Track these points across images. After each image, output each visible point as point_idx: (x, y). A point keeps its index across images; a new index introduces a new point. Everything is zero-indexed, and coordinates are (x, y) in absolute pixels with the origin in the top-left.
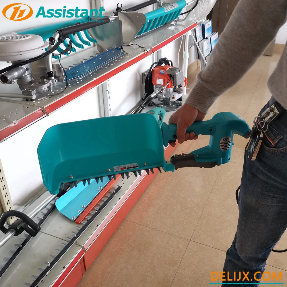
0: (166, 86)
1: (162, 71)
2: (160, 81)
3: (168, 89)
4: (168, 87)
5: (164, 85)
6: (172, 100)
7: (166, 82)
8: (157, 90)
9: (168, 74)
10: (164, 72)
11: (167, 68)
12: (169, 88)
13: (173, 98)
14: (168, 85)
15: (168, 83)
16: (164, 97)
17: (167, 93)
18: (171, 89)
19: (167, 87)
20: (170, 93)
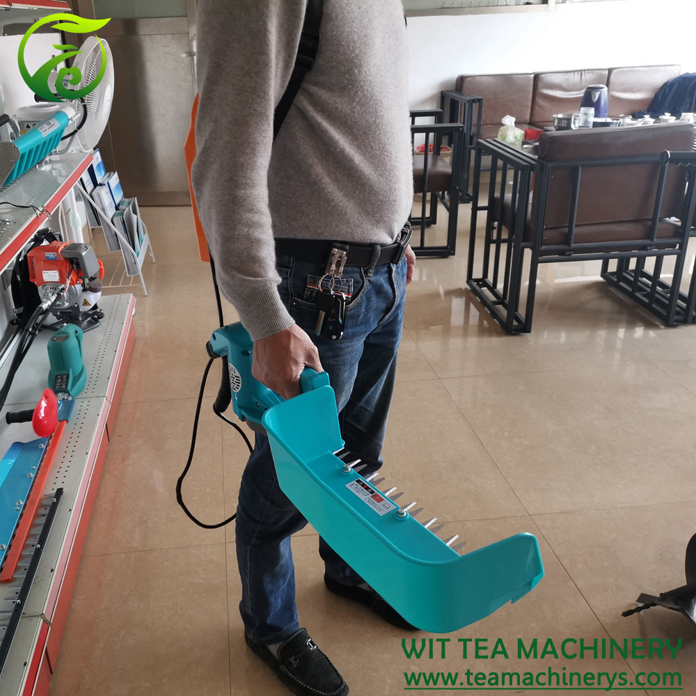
0: (68, 282)
1: (51, 255)
2: (51, 276)
3: (73, 287)
4: (72, 283)
5: (62, 281)
6: (83, 309)
7: (65, 274)
8: (50, 295)
9: (65, 258)
10: (54, 255)
11: (59, 247)
12: (74, 285)
13: (86, 303)
14: (72, 280)
15: (69, 276)
16: (67, 304)
17: (71, 297)
18: (79, 287)
19: (70, 284)
20: (79, 295)
